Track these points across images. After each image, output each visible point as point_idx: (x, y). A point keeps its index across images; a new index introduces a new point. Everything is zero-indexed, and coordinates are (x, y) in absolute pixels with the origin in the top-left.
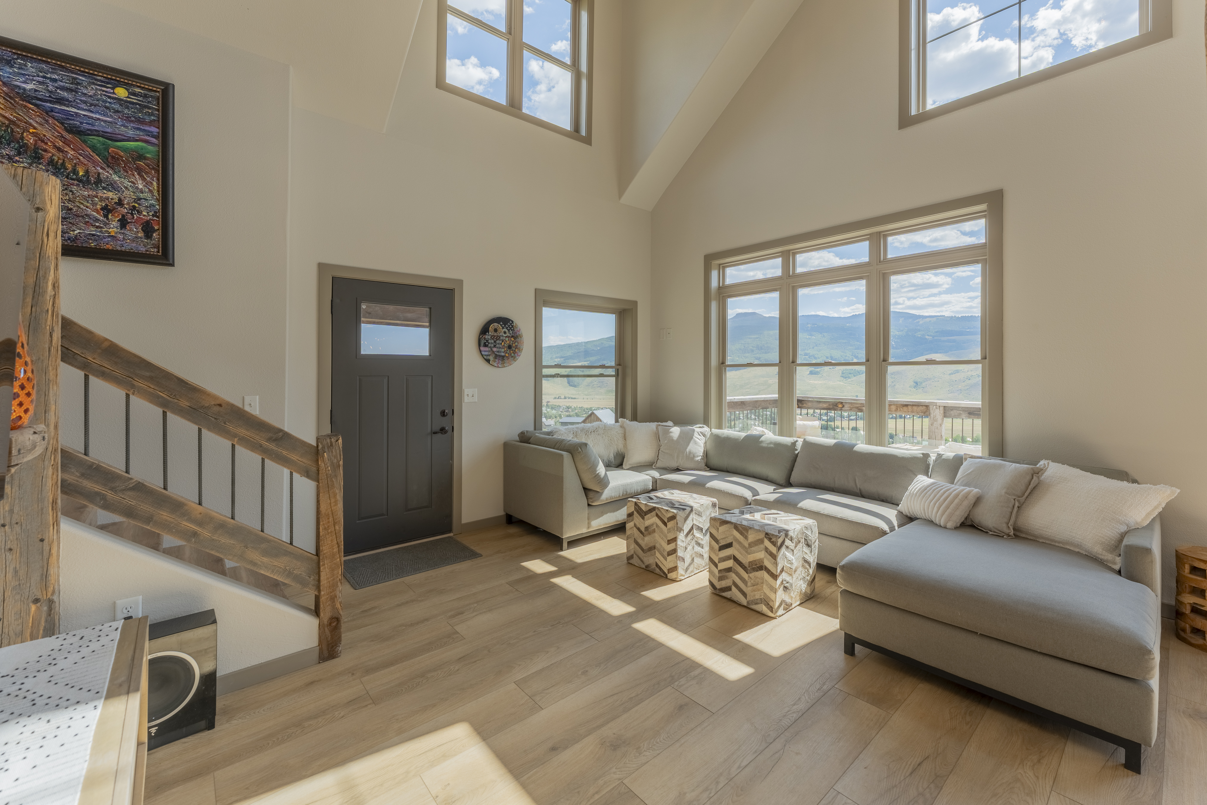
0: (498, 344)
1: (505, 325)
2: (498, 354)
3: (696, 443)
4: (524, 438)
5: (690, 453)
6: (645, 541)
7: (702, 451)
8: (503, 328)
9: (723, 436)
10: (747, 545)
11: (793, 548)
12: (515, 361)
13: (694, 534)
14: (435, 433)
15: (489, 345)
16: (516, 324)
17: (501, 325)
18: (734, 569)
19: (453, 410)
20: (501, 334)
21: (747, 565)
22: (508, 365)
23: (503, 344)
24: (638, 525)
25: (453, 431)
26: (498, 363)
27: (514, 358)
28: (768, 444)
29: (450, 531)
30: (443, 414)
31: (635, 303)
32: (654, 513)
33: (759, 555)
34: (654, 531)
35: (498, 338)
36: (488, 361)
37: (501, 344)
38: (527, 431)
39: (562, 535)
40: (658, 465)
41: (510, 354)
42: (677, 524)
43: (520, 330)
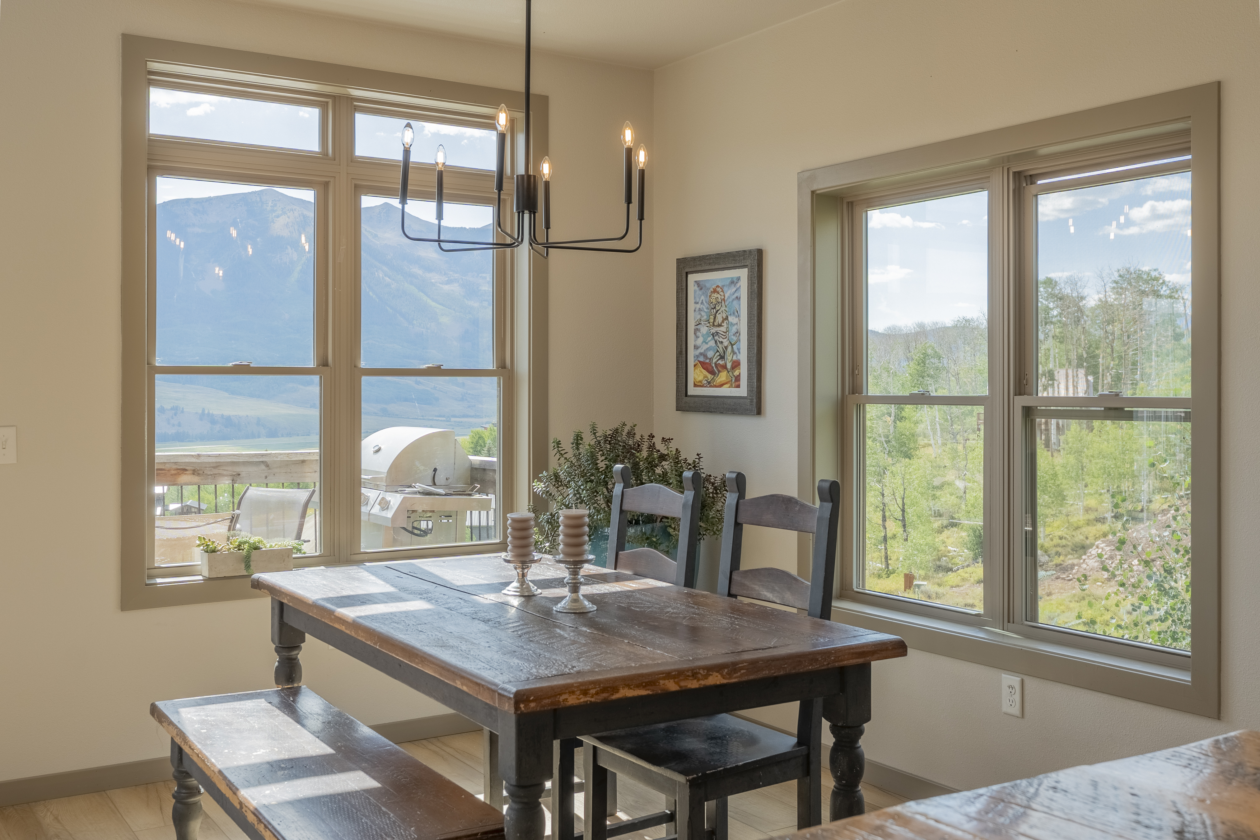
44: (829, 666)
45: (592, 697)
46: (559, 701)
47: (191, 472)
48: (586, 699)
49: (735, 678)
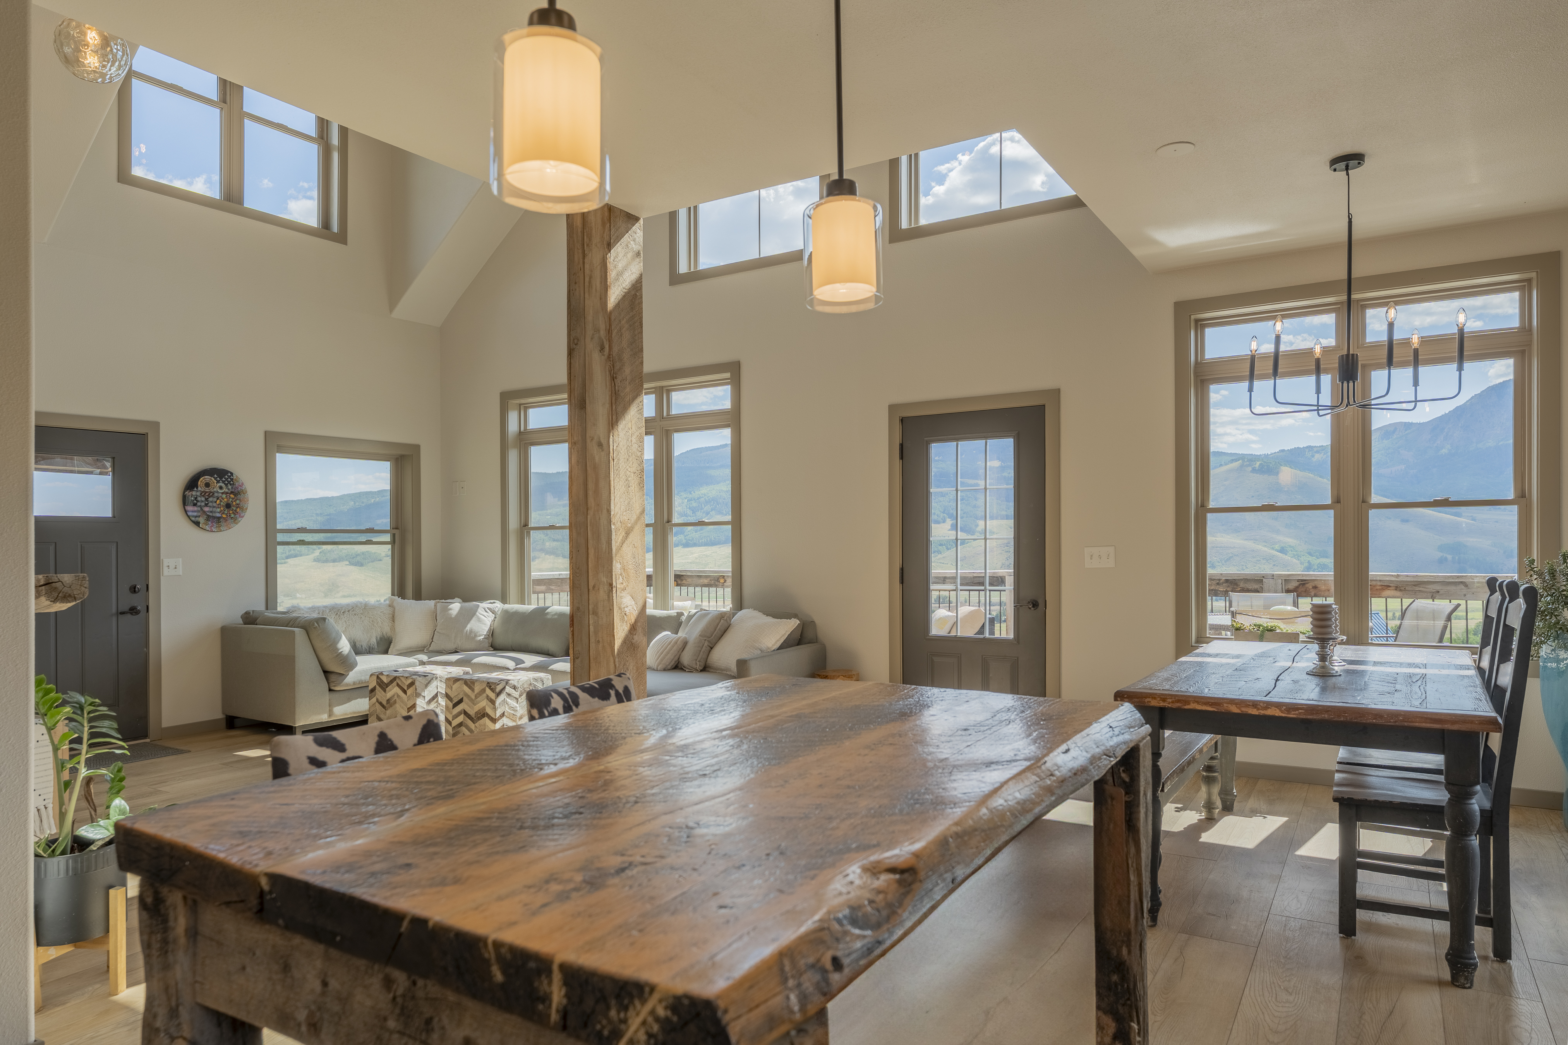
0: (211, 502)
1: (221, 478)
2: (211, 514)
3: (479, 620)
4: (249, 619)
5: (471, 631)
6: (387, 715)
7: (487, 629)
8: (218, 482)
9: (512, 611)
10: (473, 697)
11: (517, 696)
12: (237, 524)
13: (439, 702)
14: (122, 613)
15: (199, 504)
16: (237, 476)
17: (215, 479)
18: (465, 723)
19: (147, 586)
20: (215, 490)
21: (473, 716)
22: (226, 528)
23: (218, 502)
24: (380, 700)
25: (148, 611)
26: (212, 526)
27: (235, 521)
28: (553, 615)
29: (146, 736)
30: (133, 590)
31: (417, 448)
32: (395, 683)
33: (483, 703)
34: (395, 702)
35: (211, 494)
36: (197, 524)
37: (216, 502)
38: (253, 611)
39: (294, 723)
40: (431, 649)
41: (229, 515)
42: (416, 689)
43: (243, 484)
44: (1397, 723)
45: (1169, 704)
46: (1145, 702)
47: (1394, 588)
48: (1164, 704)
49: (1294, 714)
